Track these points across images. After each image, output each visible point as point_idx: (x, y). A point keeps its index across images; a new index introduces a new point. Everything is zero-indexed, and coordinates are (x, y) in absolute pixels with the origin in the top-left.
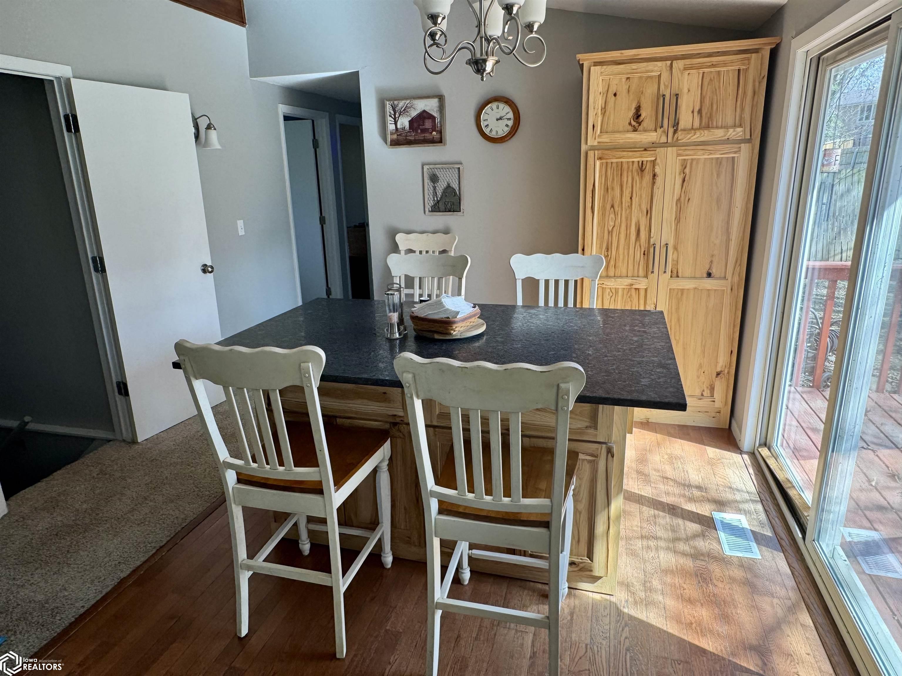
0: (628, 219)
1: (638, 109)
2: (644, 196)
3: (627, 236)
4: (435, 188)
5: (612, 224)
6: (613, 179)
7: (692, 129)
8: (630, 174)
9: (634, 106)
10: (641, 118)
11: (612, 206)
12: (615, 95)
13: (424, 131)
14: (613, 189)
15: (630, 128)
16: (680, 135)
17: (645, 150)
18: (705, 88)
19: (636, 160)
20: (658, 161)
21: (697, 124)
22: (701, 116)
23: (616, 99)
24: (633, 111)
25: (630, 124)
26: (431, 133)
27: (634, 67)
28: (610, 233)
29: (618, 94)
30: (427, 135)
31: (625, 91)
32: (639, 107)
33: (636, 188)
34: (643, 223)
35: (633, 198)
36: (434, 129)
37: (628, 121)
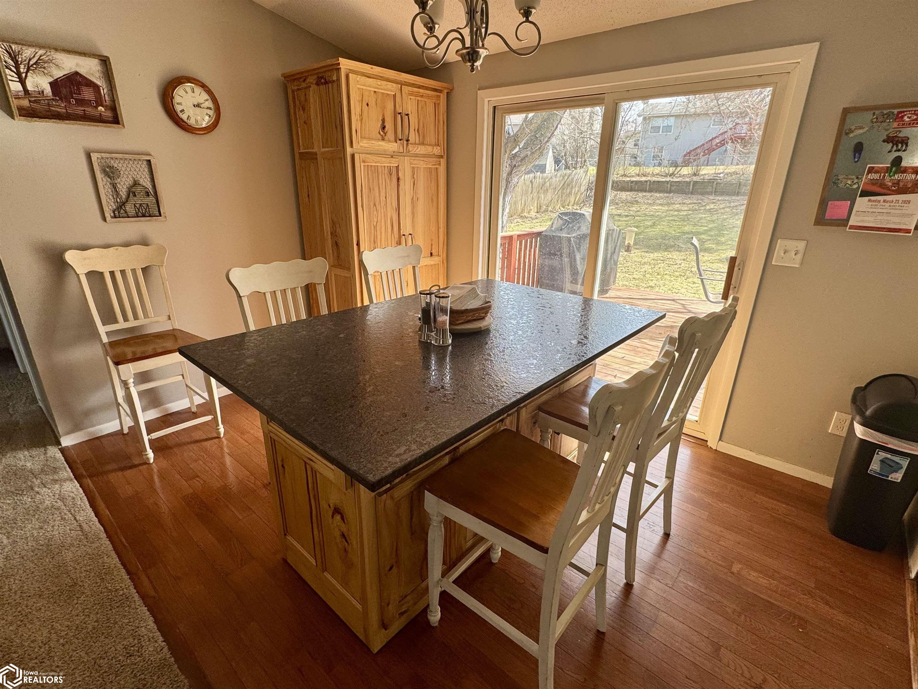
0: (385, 215)
1: (383, 121)
2: (393, 195)
3: (386, 228)
4: (114, 186)
5: (375, 220)
6: (373, 180)
7: (415, 144)
8: (383, 176)
9: (381, 118)
10: (386, 129)
11: (375, 205)
12: (368, 105)
13: (81, 102)
14: (373, 189)
15: (379, 136)
16: (410, 147)
17: (392, 157)
18: (420, 112)
19: (387, 165)
20: (400, 167)
21: (417, 142)
22: (419, 134)
23: (369, 108)
24: (380, 122)
25: (379, 133)
26: (96, 107)
27: (379, 83)
28: (375, 227)
29: (369, 104)
30: (90, 110)
31: (374, 103)
32: (384, 119)
33: (388, 190)
34: (395, 218)
35: (387, 198)
36: (99, 102)
37: (378, 131)
